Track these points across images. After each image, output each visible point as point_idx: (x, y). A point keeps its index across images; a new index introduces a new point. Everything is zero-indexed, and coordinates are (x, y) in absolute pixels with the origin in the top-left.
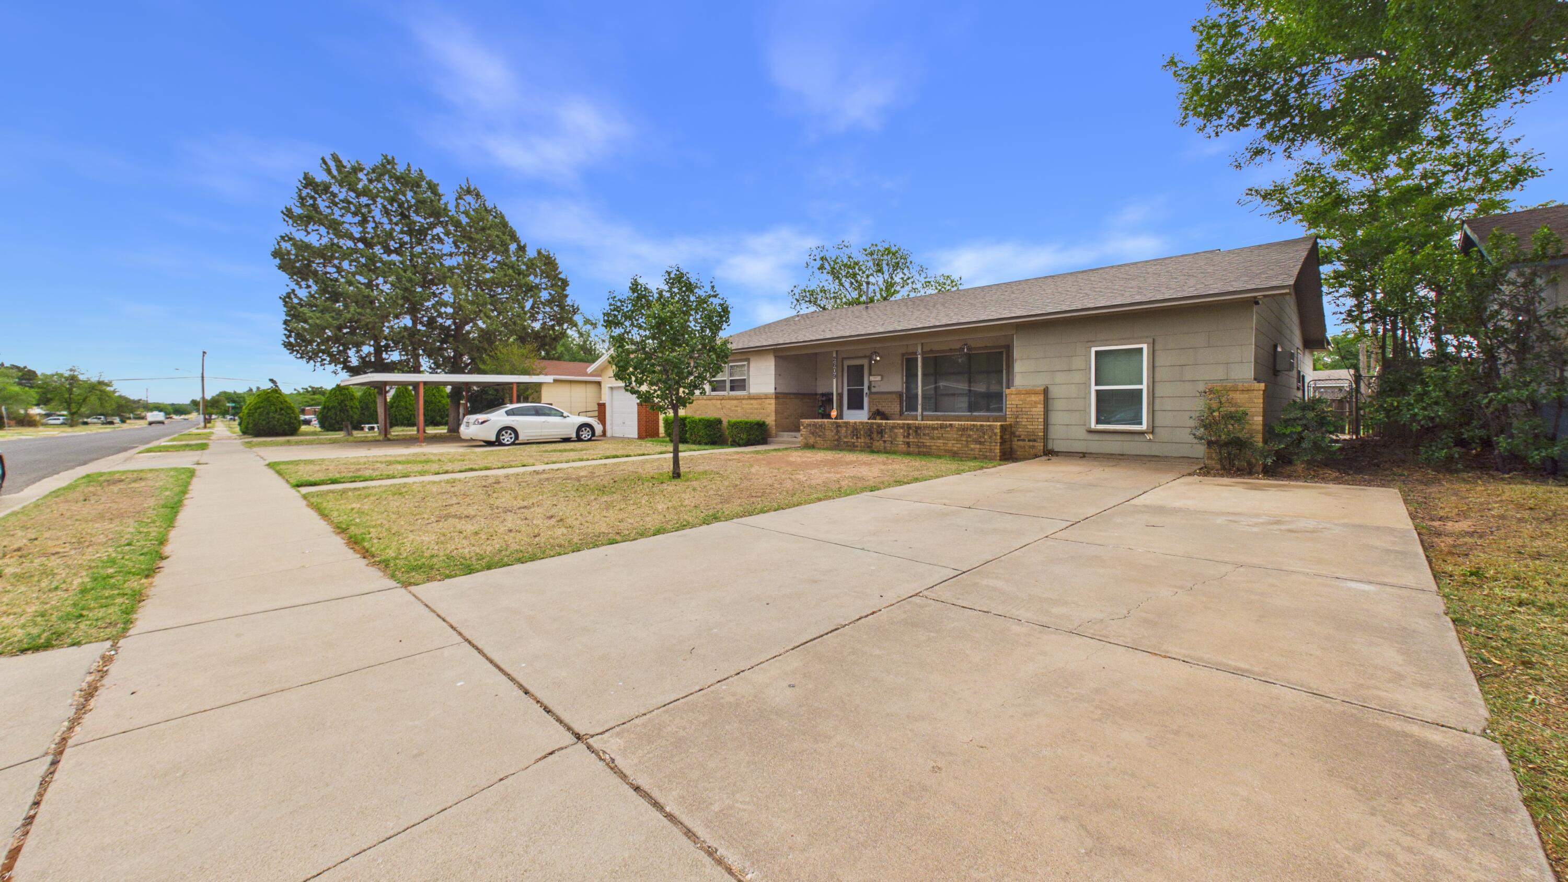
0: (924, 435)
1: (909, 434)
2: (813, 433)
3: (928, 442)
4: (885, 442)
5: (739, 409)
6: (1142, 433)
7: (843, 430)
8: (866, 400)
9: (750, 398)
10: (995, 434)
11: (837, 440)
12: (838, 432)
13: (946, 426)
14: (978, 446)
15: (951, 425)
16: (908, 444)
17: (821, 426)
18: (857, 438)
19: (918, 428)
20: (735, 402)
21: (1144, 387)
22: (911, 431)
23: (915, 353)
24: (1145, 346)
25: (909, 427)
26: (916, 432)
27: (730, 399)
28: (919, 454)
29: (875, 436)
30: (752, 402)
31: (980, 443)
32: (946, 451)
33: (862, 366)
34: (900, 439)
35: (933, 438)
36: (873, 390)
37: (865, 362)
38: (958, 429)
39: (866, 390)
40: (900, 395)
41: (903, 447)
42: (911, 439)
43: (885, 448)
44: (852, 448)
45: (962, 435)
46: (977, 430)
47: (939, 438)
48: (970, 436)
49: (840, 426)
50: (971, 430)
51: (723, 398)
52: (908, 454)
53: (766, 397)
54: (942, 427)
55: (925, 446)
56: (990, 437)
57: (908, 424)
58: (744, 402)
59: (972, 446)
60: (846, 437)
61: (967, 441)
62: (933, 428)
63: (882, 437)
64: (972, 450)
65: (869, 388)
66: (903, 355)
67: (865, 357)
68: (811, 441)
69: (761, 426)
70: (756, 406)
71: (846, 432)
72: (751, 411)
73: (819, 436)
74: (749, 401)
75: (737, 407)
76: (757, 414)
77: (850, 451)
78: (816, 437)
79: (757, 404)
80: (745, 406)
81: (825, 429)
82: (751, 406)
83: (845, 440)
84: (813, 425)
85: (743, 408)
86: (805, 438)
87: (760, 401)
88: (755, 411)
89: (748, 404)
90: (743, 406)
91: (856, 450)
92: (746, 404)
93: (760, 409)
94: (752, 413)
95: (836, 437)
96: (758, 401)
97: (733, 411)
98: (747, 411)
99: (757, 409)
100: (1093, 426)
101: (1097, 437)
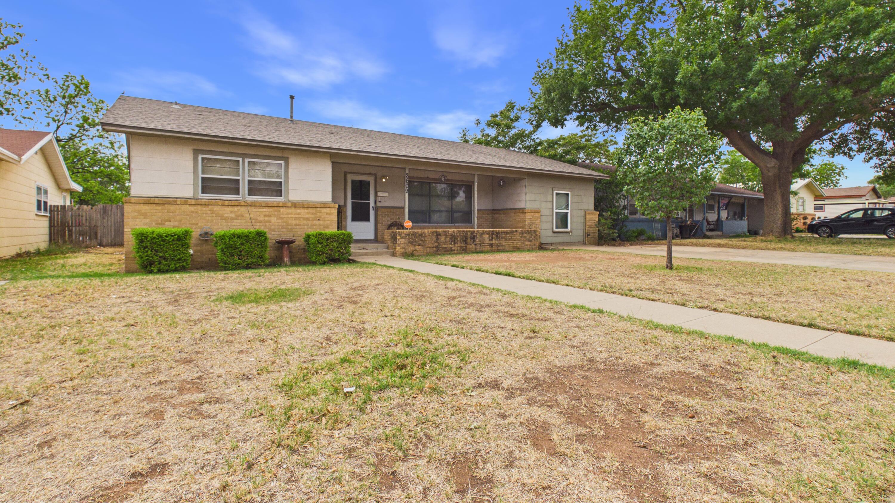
0: (501, 238)
1: (492, 238)
2: (412, 243)
3: (503, 242)
4: (476, 245)
5: (274, 220)
6: (569, 232)
7: (443, 238)
8: (373, 213)
9: (295, 205)
11: (437, 247)
12: (438, 239)
14: (529, 243)
16: (491, 245)
17: (421, 235)
18: (455, 243)
19: (498, 233)
20: (265, 210)
21: (569, 211)
24: (570, 193)
25: (493, 233)
27: (254, 205)
28: (498, 251)
29: (469, 241)
30: (299, 211)
31: (530, 241)
32: (514, 247)
34: (487, 242)
35: (506, 240)
36: (379, 204)
40: (404, 209)
41: (489, 248)
42: (494, 241)
43: (476, 249)
44: (451, 251)
45: (521, 237)
47: (510, 239)
48: (525, 237)
49: (440, 235)
50: (526, 233)
51: (238, 204)
53: (324, 205)
54: (512, 232)
55: (502, 246)
56: (535, 237)
58: (282, 210)
60: (445, 243)
61: (524, 240)
62: (507, 233)
63: (474, 241)
64: (527, 245)
68: (410, 249)
70: (306, 216)
71: (445, 239)
72: (298, 221)
73: (419, 245)
74: (293, 210)
75: (270, 216)
76: (307, 225)
77: (450, 254)
78: (415, 245)
79: (308, 213)
80: (286, 216)
81: (424, 237)
82: (297, 216)
83: (444, 246)
84: (413, 235)
85: (282, 218)
86: (403, 248)
87: (314, 210)
88: (305, 222)
89: (291, 214)
90: (281, 216)
91: (454, 254)
92: (288, 213)
93: (313, 219)
94: (299, 225)
95: (436, 244)
96: (310, 210)
97: (260, 222)
98: (290, 222)
99: (308, 219)
100: (555, 229)
101: (556, 235)
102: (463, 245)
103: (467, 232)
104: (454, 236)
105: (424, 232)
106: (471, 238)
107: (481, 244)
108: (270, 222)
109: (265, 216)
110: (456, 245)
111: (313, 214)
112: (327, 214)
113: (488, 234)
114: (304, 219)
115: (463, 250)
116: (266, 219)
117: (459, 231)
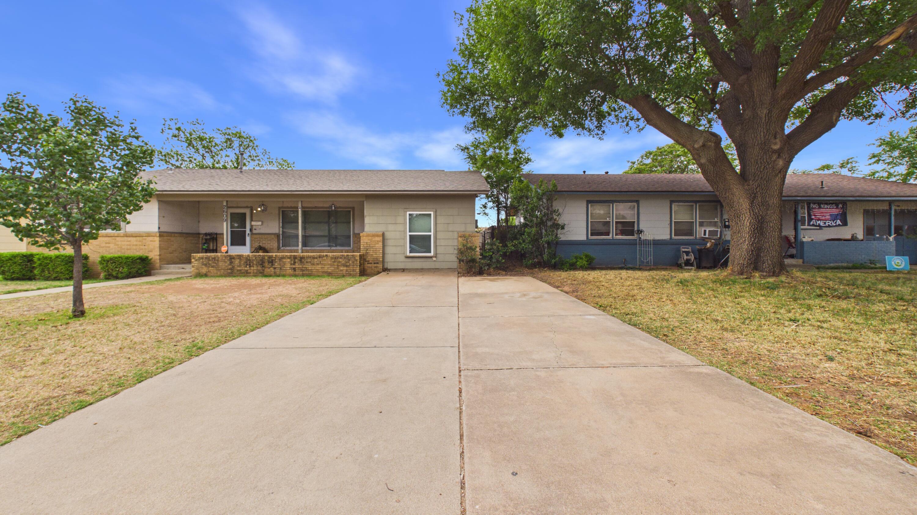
0: (307, 262)
1: (295, 262)
2: (206, 265)
3: (309, 267)
4: (275, 268)
5: (112, 246)
6: (431, 257)
7: (237, 262)
8: (248, 239)
9: (127, 235)
10: (356, 260)
12: (231, 263)
13: (323, 256)
14: (345, 268)
15: (327, 255)
16: (294, 269)
17: (214, 258)
18: (250, 267)
19: (302, 258)
21: (432, 234)
22: (296, 260)
23: (297, 208)
24: (432, 213)
26: (301, 260)
28: (303, 275)
29: (266, 264)
30: (130, 239)
31: (347, 266)
32: (323, 272)
33: (244, 215)
34: (288, 266)
35: (313, 264)
36: (254, 232)
37: (247, 212)
38: (332, 258)
39: (248, 231)
40: (278, 235)
41: (291, 272)
42: (297, 265)
43: (275, 273)
44: (246, 274)
45: (334, 262)
46: (345, 258)
47: (318, 264)
48: (340, 262)
49: (234, 258)
50: (341, 258)
52: (296, 276)
54: (320, 257)
55: (307, 270)
56: (353, 262)
57: (294, 256)
58: (118, 239)
59: (341, 268)
60: (240, 266)
61: (338, 265)
62: (314, 258)
63: (272, 265)
64: (341, 271)
65: (251, 230)
66: (279, 208)
67: (247, 207)
68: (204, 270)
69: (144, 260)
70: (135, 243)
71: (240, 263)
72: (129, 247)
73: (212, 267)
74: (126, 238)
75: (109, 243)
76: (136, 249)
77: (244, 276)
78: (209, 267)
79: (137, 241)
80: (120, 243)
81: (218, 260)
82: (128, 243)
83: (239, 268)
84: (206, 258)
85: (118, 245)
86: (198, 269)
87: (141, 238)
88: (134, 247)
89: (124, 241)
90: (117, 243)
91: (250, 276)
92: (121, 241)
93: (140, 245)
94: (130, 249)
95: (230, 267)
96: (138, 238)
97: (103, 247)
98: (123, 247)
99: (136, 245)
100: (408, 254)
101: (410, 260)
102: (260, 268)
103: (263, 256)
104: (249, 260)
105: (217, 256)
106: (269, 262)
107: (281, 268)
108: (109, 247)
109: (106, 243)
110: (252, 268)
111: (140, 241)
112: (151, 241)
113: (289, 258)
114: (133, 245)
115: (261, 273)
116: (107, 245)
117: (255, 256)
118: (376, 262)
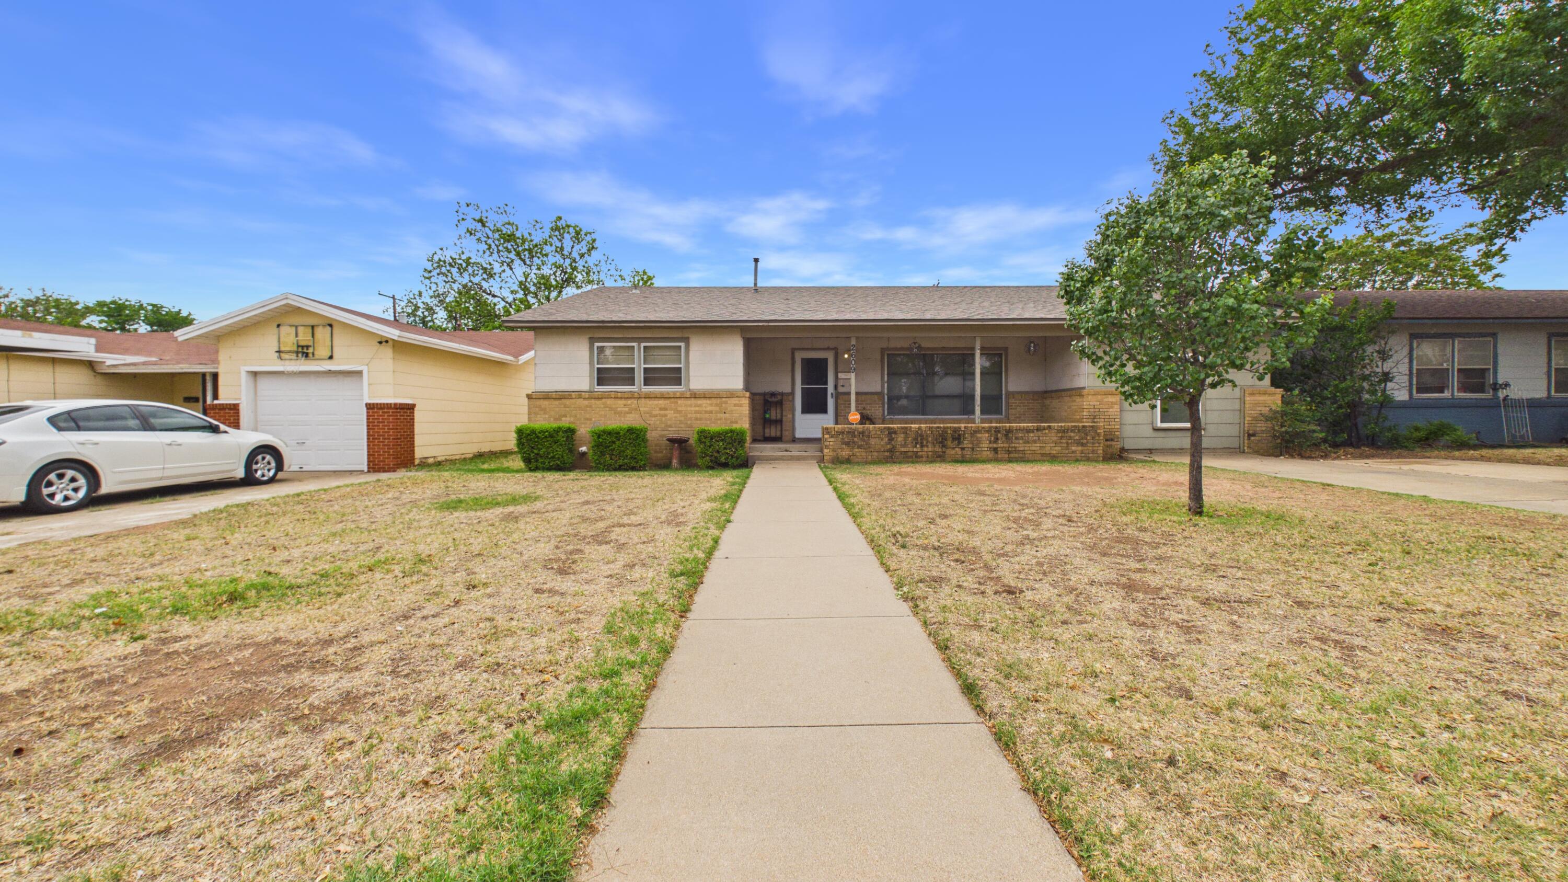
0: (1017, 438)
1: (997, 439)
2: (848, 444)
3: (1021, 446)
4: (963, 449)
5: (670, 413)
7: (900, 438)
9: (695, 395)
10: (1099, 435)
11: (890, 450)
12: (891, 440)
13: (1044, 428)
14: (1080, 448)
15: (1049, 427)
16: (995, 450)
17: (863, 433)
18: (922, 446)
19: (1008, 432)
20: (661, 402)
22: (999, 435)
25: (997, 430)
26: (1006, 435)
27: (648, 397)
29: (949, 442)
30: (700, 402)
31: (1082, 445)
32: (1043, 455)
33: (825, 360)
34: (985, 445)
35: (1027, 442)
36: (842, 390)
37: (830, 356)
38: (1058, 431)
39: (831, 390)
41: (990, 455)
42: (1000, 444)
43: (963, 456)
44: (914, 458)
45: (1062, 437)
46: (1079, 431)
47: (1035, 442)
48: (1070, 438)
49: (895, 432)
50: (1072, 431)
51: (632, 396)
52: (997, 460)
54: (1040, 429)
55: (1017, 451)
56: (1093, 438)
57: (996, 427)
58: (680, 402)
59: (1073, 448)
60: (905, 445)
61: (1068, 443)
62: (1028, 431)
63: (959, 443)
64: (1074, 452)
65: (836, 387)
66: (883, 350)
67: (828, 348)
68: (845, 453)
69: (734, 438)
70: (708, 409)
71: (905, 440)
72: (698, 415)
73: (859, 447)
74: (693, 401)
75: (665, 409)
76: (710, 419)
77: (913, 462)
78: (853, 448)
79: (711, 405)
80: (684, 409)
81: (869, 436)
82: (697, 409)
83: (903, 450)
84: (848, 432)
85: (680, 412)
86: (833, 451)
87: (719, 401)
88: (707, 415)
89: (690, 406)
90: (680, 409)
91: (921, 462)
92: (687, 406)
93: (716, 413)
94: (700, 419)
95: (889, 446)
96: (714, 401)
97: (656, 416)
98: (689, 416)
99: (711, 412)
100: (1159, 425)
101: (1161, 434)
102: (938, 449)
103: (944, 428)
104: (921, 435)
105: (868, 429)
106: (954, 439)
107: (973, 449)
108: (666, 416)
109: (661, 409)
110: (925, 449)
111: (717, 405)
112: (735, 405)
113: (987, 432)
114: (706, 412)
115: (939, 457)
116: (662, 412)
117: (930, 428)
118: (1109, 437)
